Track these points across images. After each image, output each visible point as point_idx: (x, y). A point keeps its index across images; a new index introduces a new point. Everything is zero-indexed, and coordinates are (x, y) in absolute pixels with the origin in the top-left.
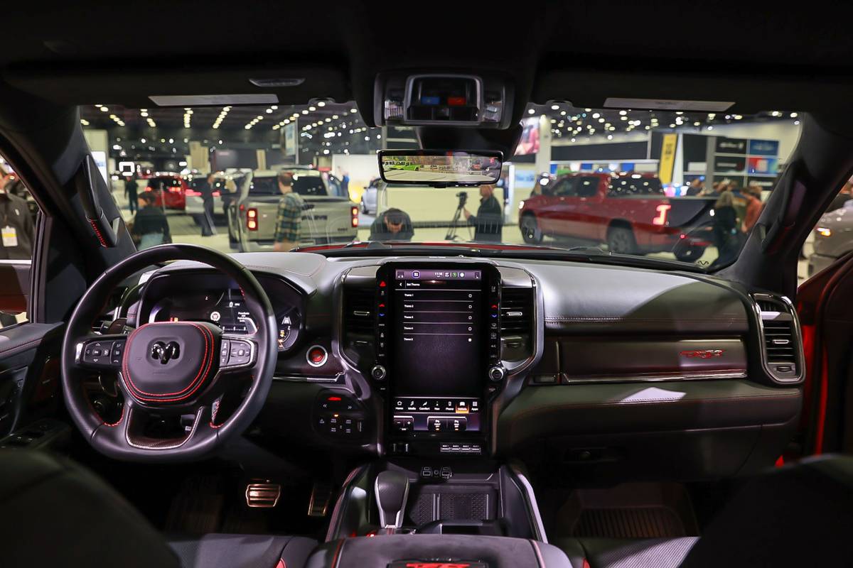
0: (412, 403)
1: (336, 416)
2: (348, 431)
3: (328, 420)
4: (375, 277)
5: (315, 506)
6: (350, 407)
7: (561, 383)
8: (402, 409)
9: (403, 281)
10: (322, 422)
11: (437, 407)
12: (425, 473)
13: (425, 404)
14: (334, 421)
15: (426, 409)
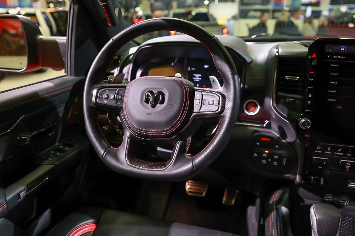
0: (329, 149)
1: (267, 152)
2: (275, 163)
3: (260, 154)
4: (308, 50)
6: (277, 147)
8: (320, 152)
9: (332, 54)
10: (256, 155)
11: (350, 154)
12: (327, 198)
13: (340, 150)
14: (265, 155)
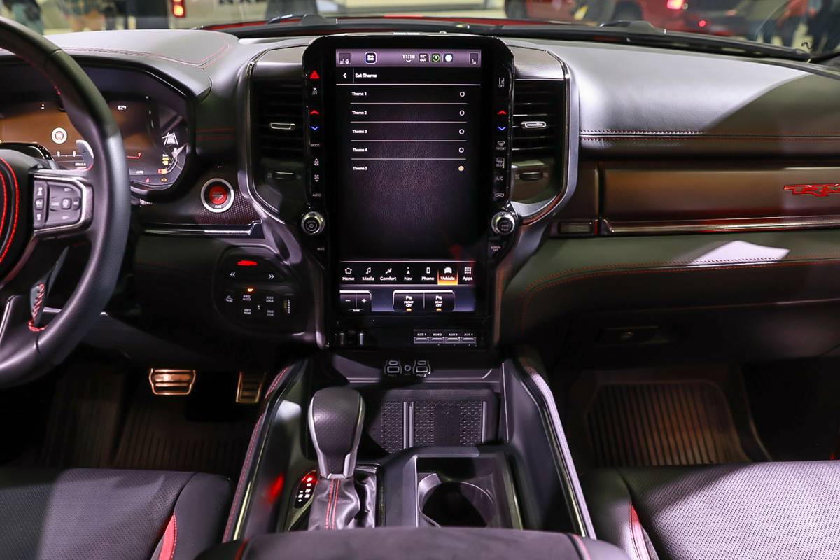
0: (369, 270)
1: (250, 290)
2: (271, 313)
3: (238, 296)
4: (301, 64)
5: (244, 390)
6: (271, 276)
7: (598, 233)
8: (353, 279)
9: (348, 69)
10: (229, 299)
11: (409, 276)
12: (391, 370)
13: (390, 271)
14: (247, 298)
15: (390, 279)
